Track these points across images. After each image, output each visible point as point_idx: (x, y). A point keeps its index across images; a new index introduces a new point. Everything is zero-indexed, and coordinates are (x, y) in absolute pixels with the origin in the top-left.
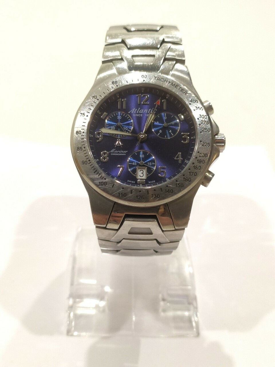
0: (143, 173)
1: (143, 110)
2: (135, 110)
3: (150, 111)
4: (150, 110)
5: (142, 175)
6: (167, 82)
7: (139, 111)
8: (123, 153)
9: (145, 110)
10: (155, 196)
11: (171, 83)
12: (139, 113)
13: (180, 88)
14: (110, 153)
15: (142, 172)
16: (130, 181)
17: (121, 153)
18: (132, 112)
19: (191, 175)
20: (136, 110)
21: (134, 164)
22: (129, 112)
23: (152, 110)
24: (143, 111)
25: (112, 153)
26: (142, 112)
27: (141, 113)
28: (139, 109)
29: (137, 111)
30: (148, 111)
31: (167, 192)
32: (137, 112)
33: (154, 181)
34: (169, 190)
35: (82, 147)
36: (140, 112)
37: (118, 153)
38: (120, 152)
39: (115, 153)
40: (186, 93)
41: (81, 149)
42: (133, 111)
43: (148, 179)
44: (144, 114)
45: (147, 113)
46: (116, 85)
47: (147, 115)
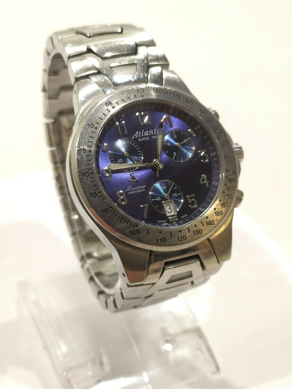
0: (170, 208)
2: (138, 134)
3: (156, 131)
5: (170, 211)
6: (167, 93)
7: (144, 134)
8: (142, 189)
9: (150, 131)
10: (198, 232)
11: (173, 94)
12: (144, 137)
13: (184, 98)
14: (127, 192)
16: (160, 221)
17: (139, 189)
21: (158, 200)
22: (133, 138)
23: (158, 130)
24: (149, 133)
25: (129, 191)
27: (147, 136)
28: (143, 131)
29: (141, 134)
30: (154, 132)
31: (209, 224)
32: (142, 135)
33: (187, 215)
34: (210, 222)
35: (96, 192)
36: (145, 135)
37: (136, 190)
38: (138, 188)
39: (132, 191)
41: (95, 195)
42: (137, 135)
43: (180, 214)
44: (150, 136)
45: (154, 135)
46: (112, 106)
47: (154, 137)
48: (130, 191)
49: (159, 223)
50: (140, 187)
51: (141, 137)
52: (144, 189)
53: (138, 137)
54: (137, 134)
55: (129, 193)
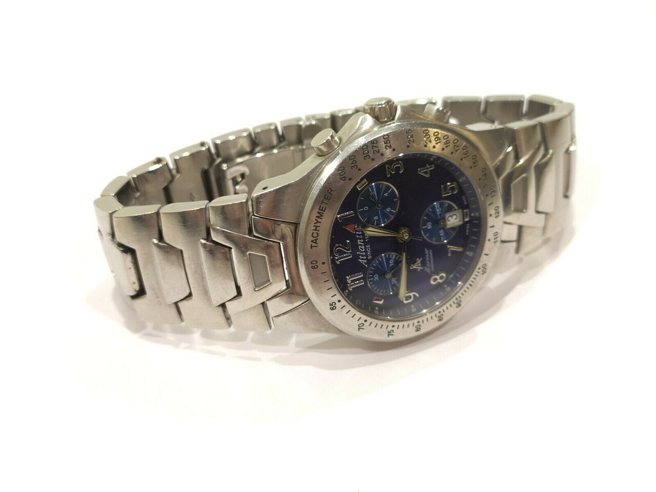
0: (451, 216)
1: (360, 247)
2: (362, 259)
4: (357, 236)
6: (316, 227)
7: (362, 252)
8: (429, 255)
9: (359, 243)
11: (317, 219)
12: (366, 252)
13: (322, 202)
15: (450, 218)
16: (467, 231)
17: (429, 257)
18: (366, 261)
19: (458, 148)
20: (361, 257)
21: (442, 234)
22: (367, 266)
23: (357, 233)
24: (361, 245)
25: (431, 270)
26: (363, 247)
27: (365, 248)
28: (358, 253)
29: (363, 256)
30: (360, 239)
32: (364, 254)
33: (463, 197)
36: (364, 250)
38: (428, 259)
40: (332, 191)
43: (462, 207)
44: (365, 244)
45: (364, 238)
46: (337, 303)
47: (366, 238)
48: (431, 268)
49: (469, 232)
50: (427, 256)
51: (366, 255)
52: (429, 251)
53: (367, 259)
54: (363, 261)
55: (433, 269)
